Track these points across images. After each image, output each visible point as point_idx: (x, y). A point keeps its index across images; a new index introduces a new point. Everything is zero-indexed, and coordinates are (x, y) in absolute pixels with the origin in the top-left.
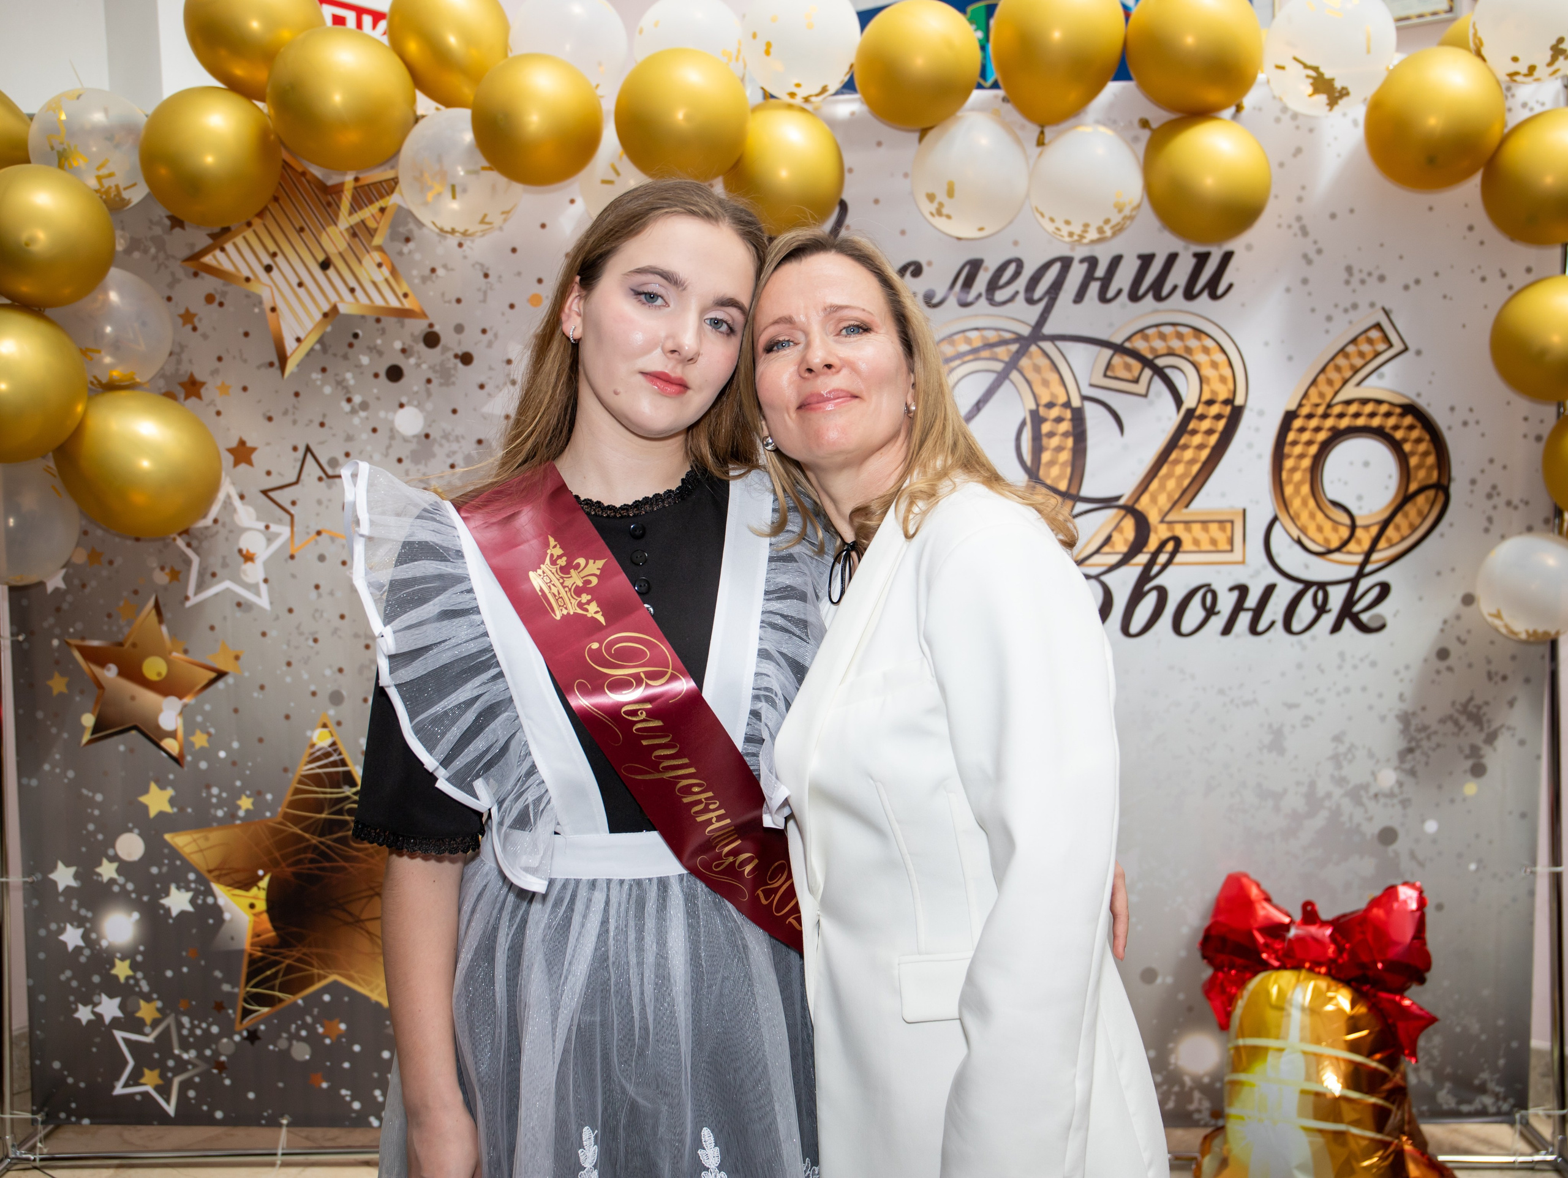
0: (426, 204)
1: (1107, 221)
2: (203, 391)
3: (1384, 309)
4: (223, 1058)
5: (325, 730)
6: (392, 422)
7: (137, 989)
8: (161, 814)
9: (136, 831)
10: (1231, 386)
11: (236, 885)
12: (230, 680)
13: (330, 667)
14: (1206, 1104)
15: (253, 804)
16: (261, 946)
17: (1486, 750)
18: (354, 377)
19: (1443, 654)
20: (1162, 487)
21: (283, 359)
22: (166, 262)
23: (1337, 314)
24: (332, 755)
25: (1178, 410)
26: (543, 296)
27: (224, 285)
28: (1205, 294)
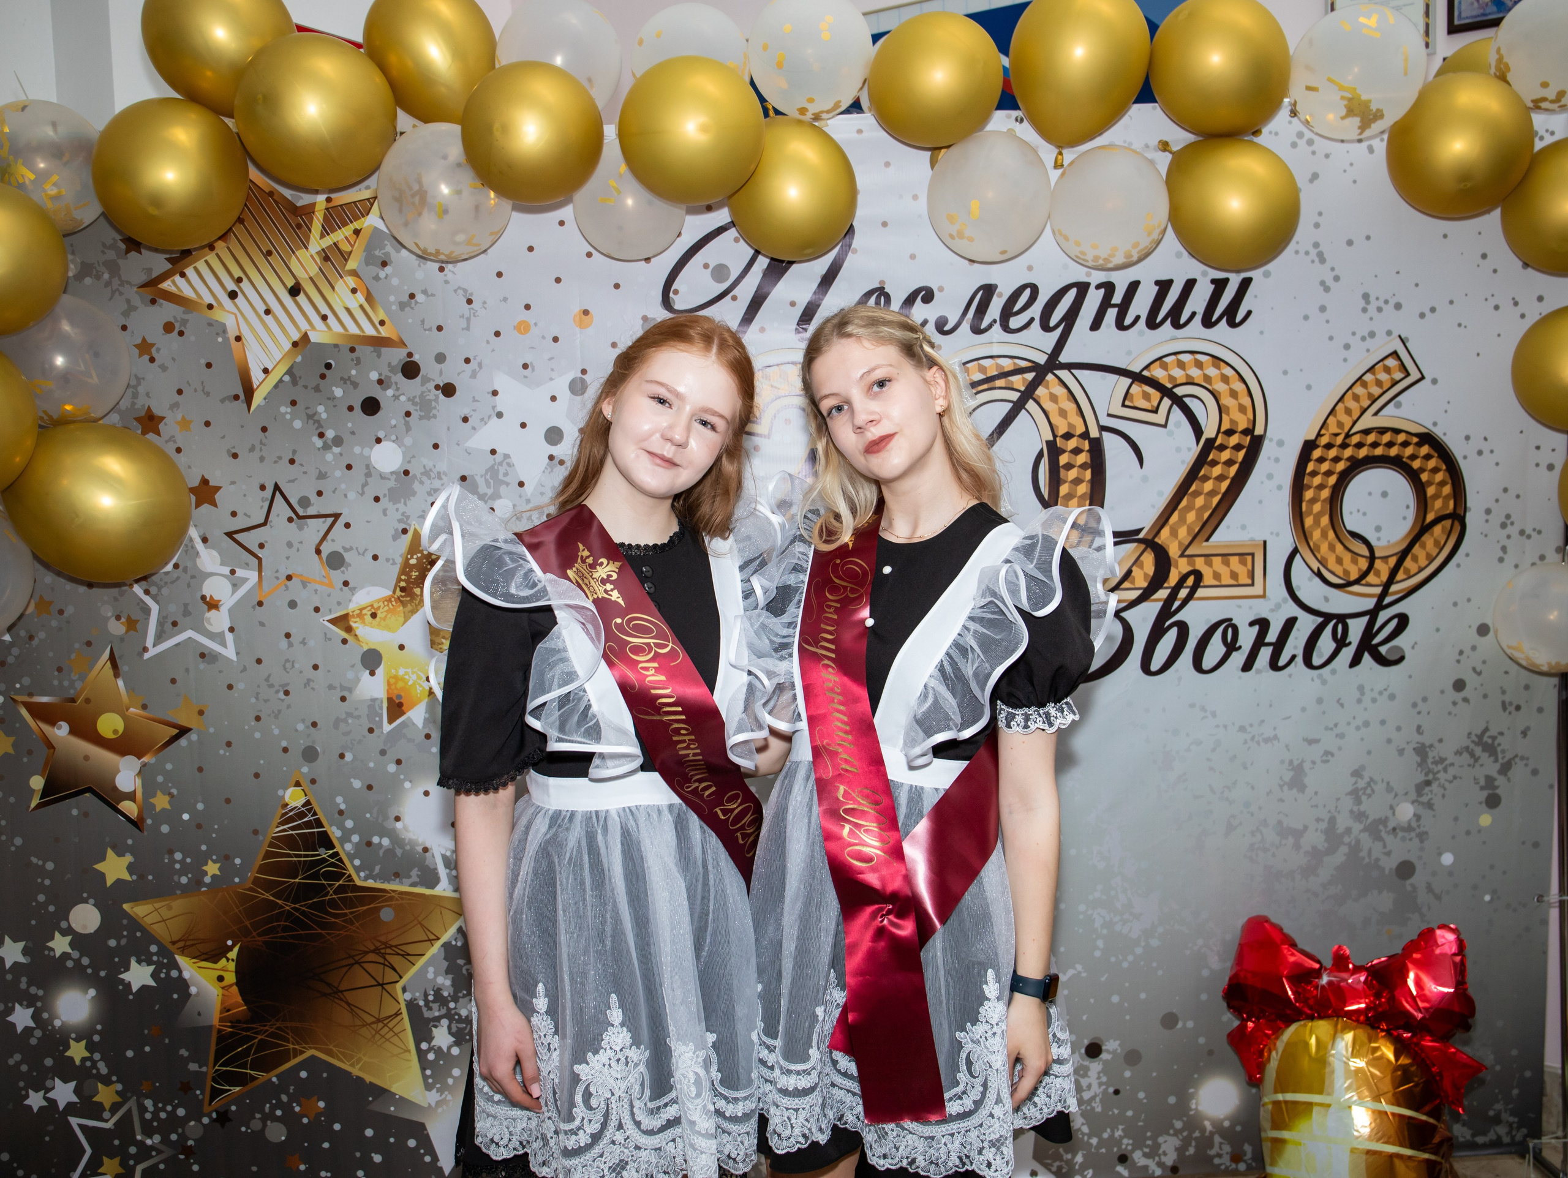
0: (406, 223)
1: (1135, 245)
2: (161, 426)
3: (1401, 337)
4: (190, 1143)
5: (299, 788)
6: (369, 458)
7: (94, 1071)
8: (119, 882)
9: (92, 901)
10: (1251, 416)
11: (205, 956)
12: (193, 736)
13: (303, 721)
14: (1227, 1148)
15: (219, 869)
16: (231, 1022)
17: (1500, 781)
18: (325, 411)
19: (1459, 685)
20: (1182, 520)
21: (249, 391)
22: (121, 289)
23: (1355, 342)
24: (306, 816)
25: (1198, 442)
26: (532, 323)
27: (184, 313)
28: (1224, 321)
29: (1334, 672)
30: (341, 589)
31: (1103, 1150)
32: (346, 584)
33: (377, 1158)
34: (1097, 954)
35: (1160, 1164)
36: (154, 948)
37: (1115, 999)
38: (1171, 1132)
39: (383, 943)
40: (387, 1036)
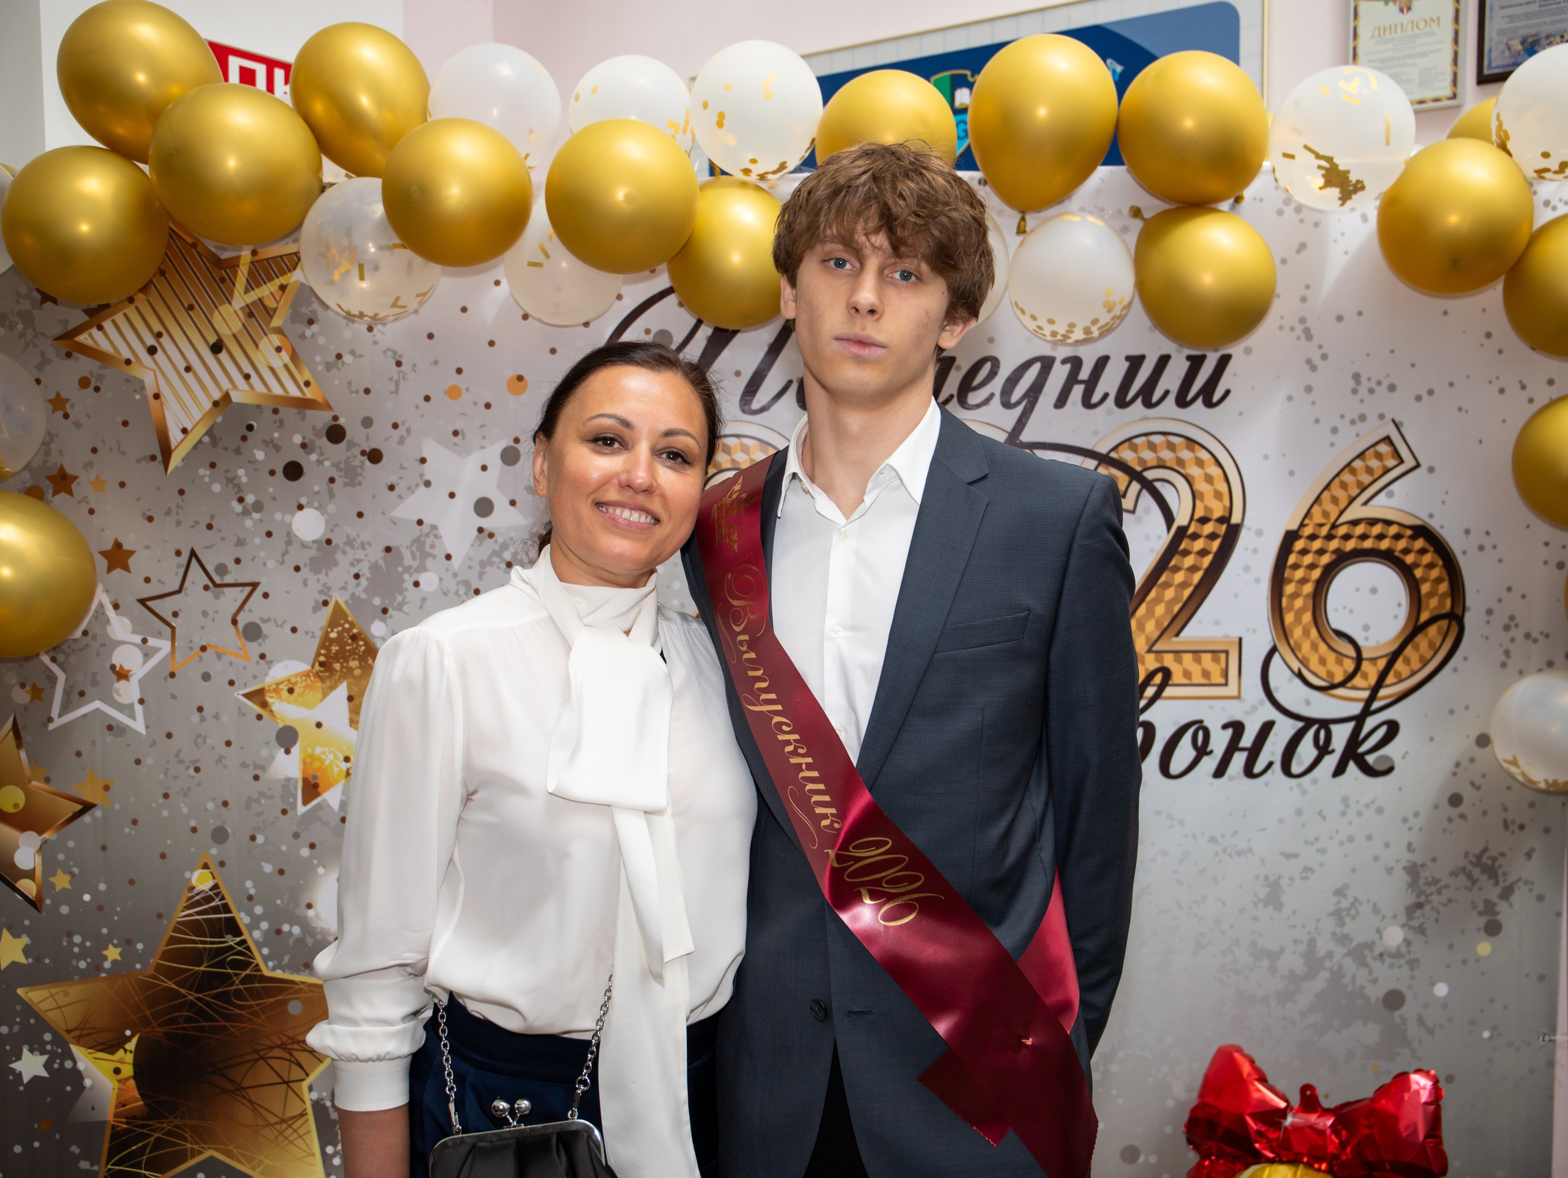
0: (332, 283)
1: (1095, 322)
2: (74, 486)
3: (1393, 421)
5: (207, 871)
6: (290, 525)
8: (14, 965)
10: (1227, 504)
11: (102, 1047)
12: (98, 813)
13: (214, 800)
15: (121, 954)
16: (126, 1118)
17: (1502, 906)
18: (246, 475)
19: (1455, 800)
20: (1150, 612)
21: (166, 452)
22: (35, 341)
23: (1344, 426)
24: (213, 900)
25: (1169, 528)
26: (463, 387)
27: (101, 367)
28: (1200, 400)
29: (1315, 781)
30: (258, 663)
32: (263, 656)
39: (290, 1038)
40: (291, 1138)
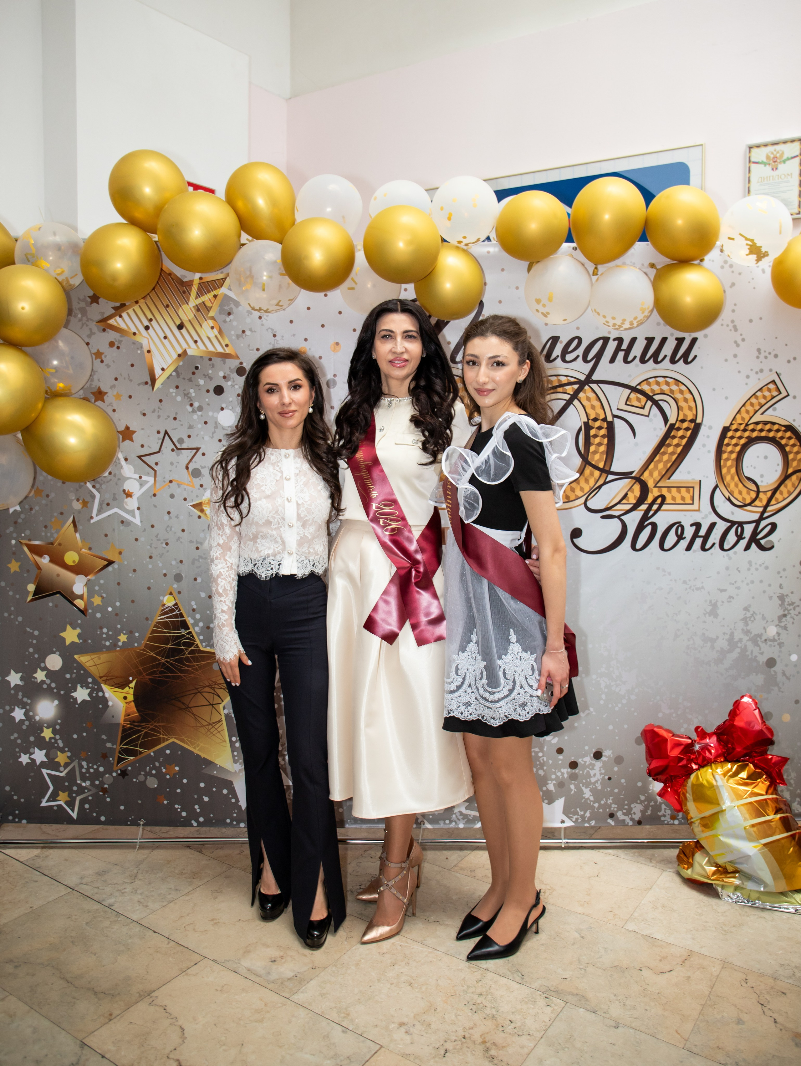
0: (242, 293)
1: (635, 318)
2: (105, 397)
3: (776, 372)
4: (106, 786)
5: (171, 596)
6: (217, 418)
7: (56, 745)
8: (73, 643)
9: (58, 653)
10: (695, 413)
11: (117, 685)
12: (116, 566)
13: (175, 559)
14: (668, 813)
15: (127, 638)
16: (130, 721)
18: (195, 392)
20: (656, 467)
21: (153, 380)
22: (87, 323)
23: (752, 374)
24: (175, 611)
25: (666, 425)
26: (308, 348)
27: (120, 337)
28: (682, 360)
29: (735, 553)
30: (199, 489)
31: (601, 810)
32: (201, 486)
33: (206, 799)
34: (602, 702)
35: (632, 819)
36: (90, 680)
37: (611, 727)
38: (639, 802)
39: (214, 682)
40: (214, 733)
